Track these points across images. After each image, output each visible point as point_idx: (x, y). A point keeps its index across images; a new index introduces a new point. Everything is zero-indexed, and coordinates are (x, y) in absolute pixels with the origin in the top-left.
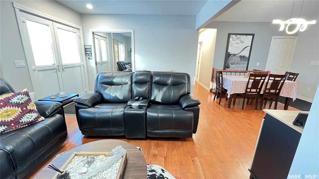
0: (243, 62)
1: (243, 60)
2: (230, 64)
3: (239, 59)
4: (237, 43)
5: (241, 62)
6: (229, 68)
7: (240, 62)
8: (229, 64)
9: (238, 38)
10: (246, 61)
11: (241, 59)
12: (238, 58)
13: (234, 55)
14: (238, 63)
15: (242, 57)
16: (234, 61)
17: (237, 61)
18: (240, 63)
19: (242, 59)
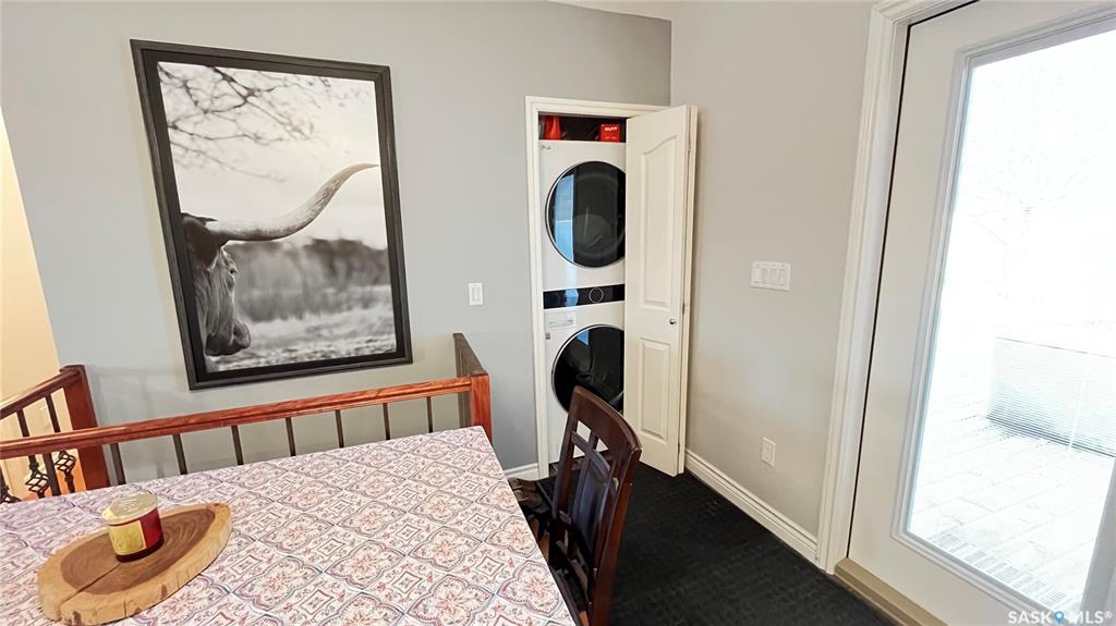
0: (357, 290)
1: (349, 274)
2: (241, 320)
3: (314, 267)
4: (257, 138)
5: (341, 289)
6: (238, 347)
7: (331, 291)
8: (226, 316)
9: (251, 92)
10: (376, 282)
11: (332, 271)
12: (304, 261)
13: (260, 239)
14: (318, 299)
15: (337, 255)
16: (271, 292)
17: (305, 284)
18: (331, 300)
19: (340, 265)
